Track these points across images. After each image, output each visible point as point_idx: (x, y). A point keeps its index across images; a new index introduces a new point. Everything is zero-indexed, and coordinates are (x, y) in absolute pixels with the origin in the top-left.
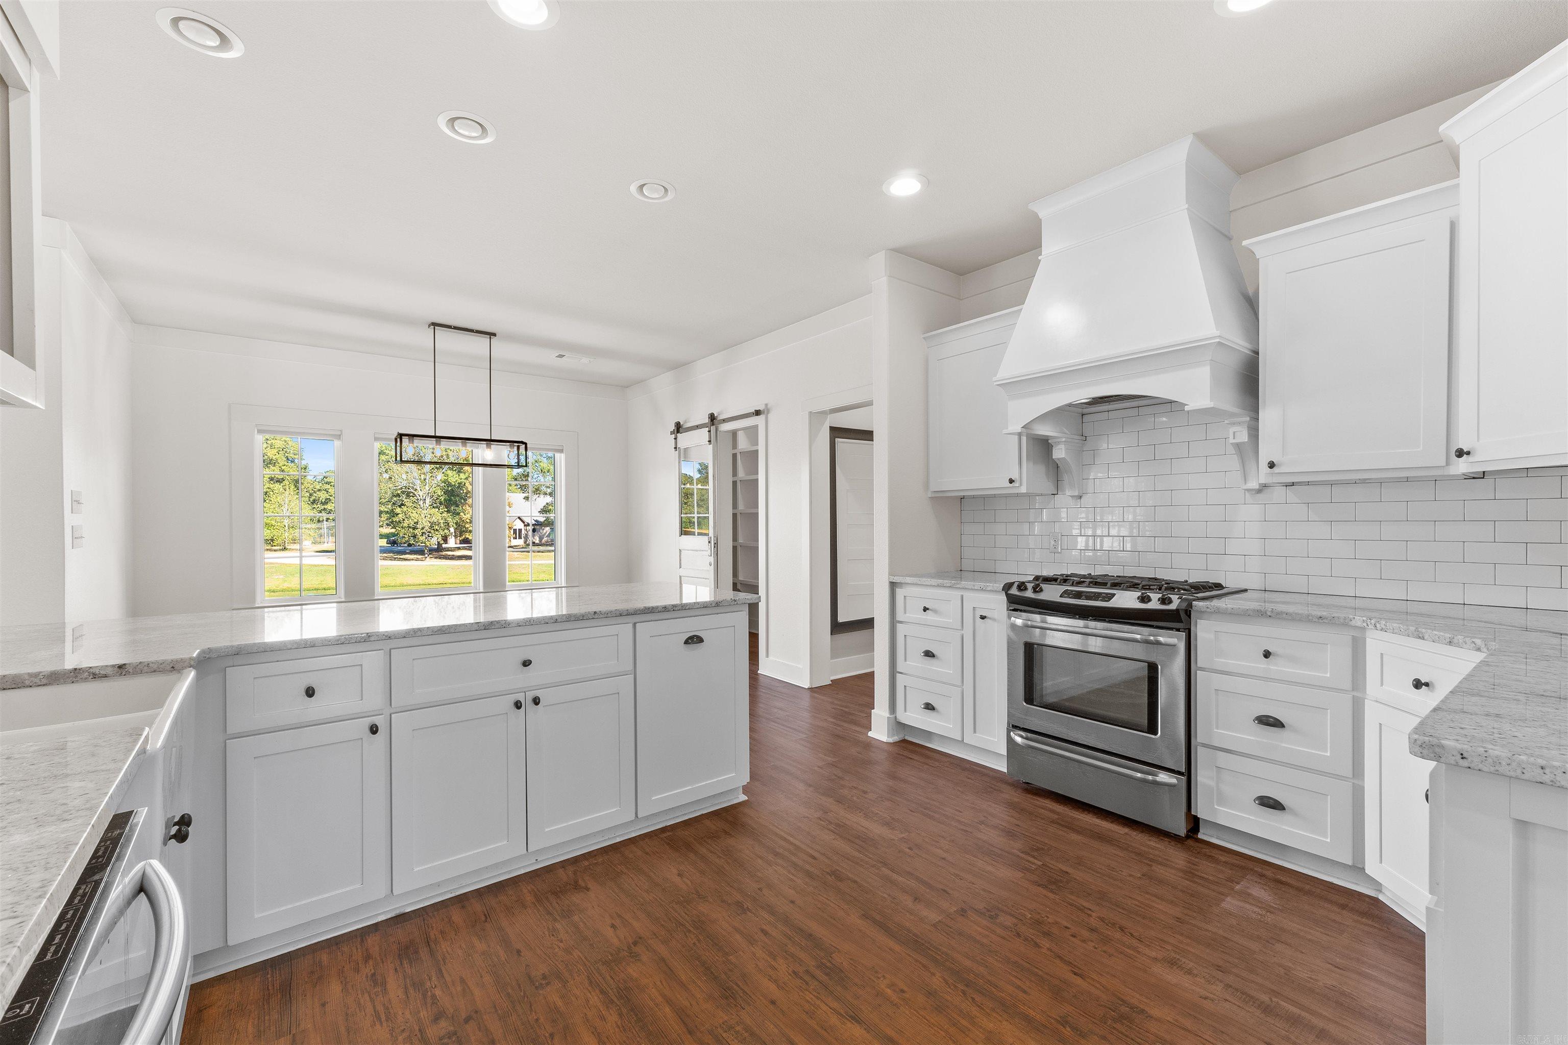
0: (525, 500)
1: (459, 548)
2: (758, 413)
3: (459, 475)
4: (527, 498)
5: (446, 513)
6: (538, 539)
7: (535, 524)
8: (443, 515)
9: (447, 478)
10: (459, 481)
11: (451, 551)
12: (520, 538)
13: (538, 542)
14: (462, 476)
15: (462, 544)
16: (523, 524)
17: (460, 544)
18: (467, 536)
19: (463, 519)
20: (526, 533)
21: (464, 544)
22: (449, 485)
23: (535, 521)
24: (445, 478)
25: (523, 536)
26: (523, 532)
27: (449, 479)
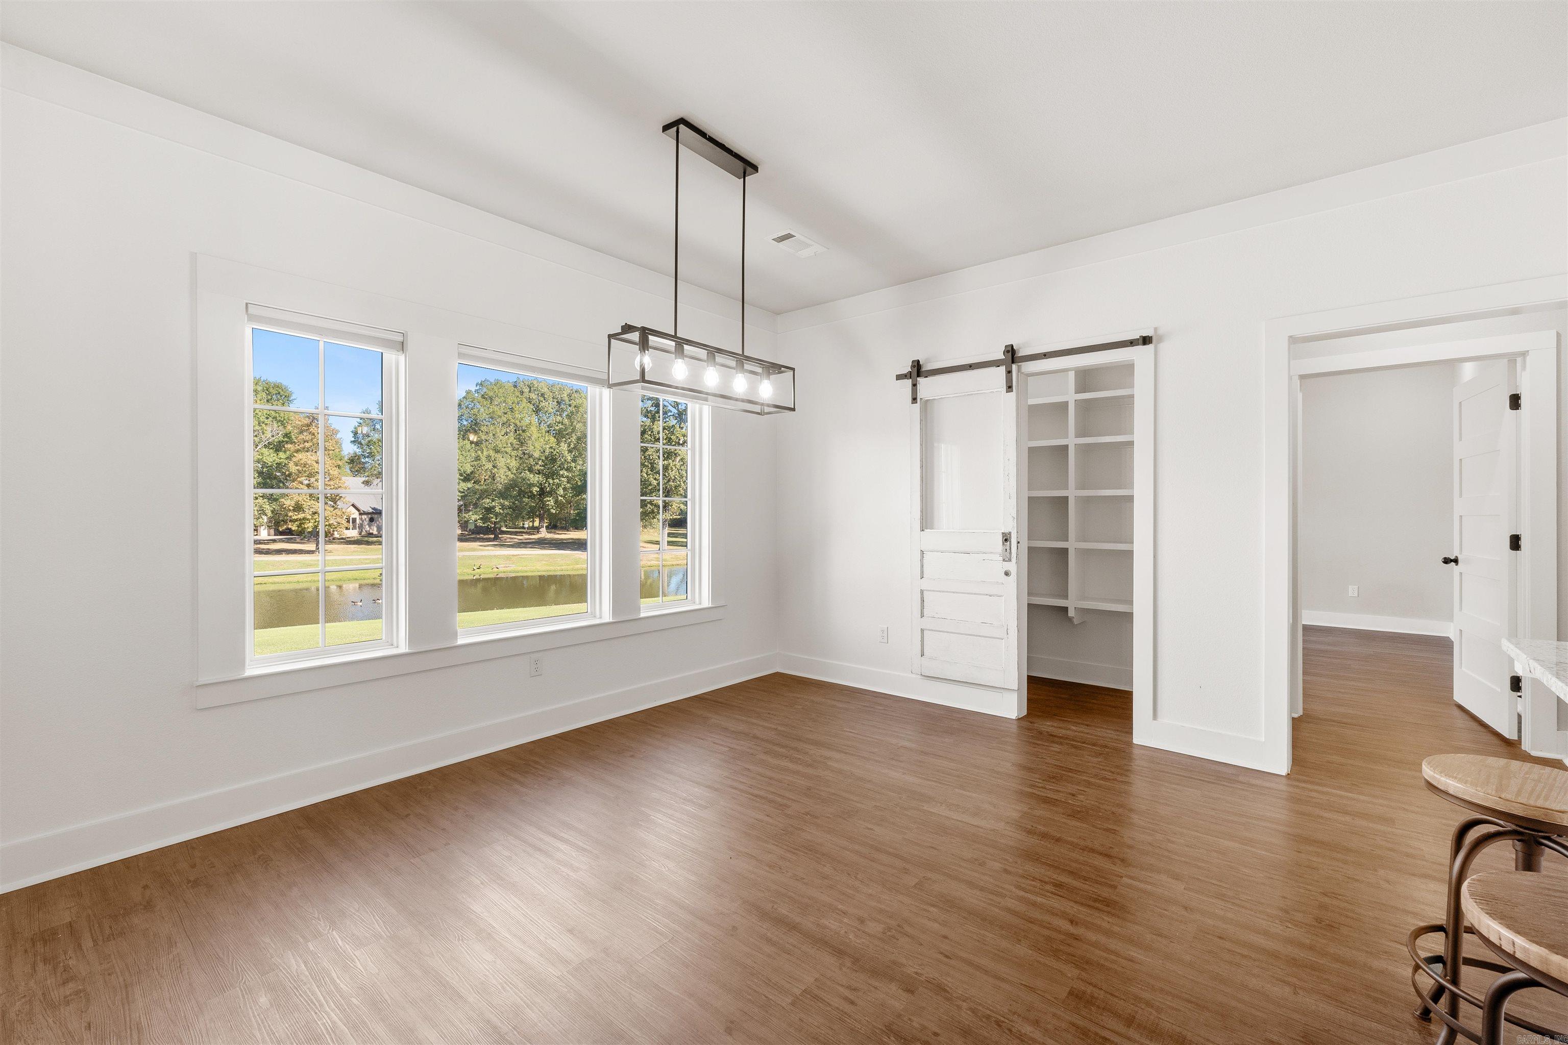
0: (363, 485)
1: (274, 541)
2: (1146, 340)
3: (278, 455)
4: (367, 483)
5: (261, 498)
6: (375, 529)
7: (373, 513)
8: (257, 501)
9: (261, 457)
10: (278, 461)
11: (265, 544)
12: (354, 528)
13: (376, 533)
14: (282, 455)
15: (278, 535)
16: (357, 513)
17: (275, 535)
18: (290, 526)
19: (285, 506)
20: (361, 522)
21: (280, 535)
22: (264, 465)
23: (372, 509)
24: (259, 457)
25: (357, 526)
26: (358, 521)
27: (264, 458)
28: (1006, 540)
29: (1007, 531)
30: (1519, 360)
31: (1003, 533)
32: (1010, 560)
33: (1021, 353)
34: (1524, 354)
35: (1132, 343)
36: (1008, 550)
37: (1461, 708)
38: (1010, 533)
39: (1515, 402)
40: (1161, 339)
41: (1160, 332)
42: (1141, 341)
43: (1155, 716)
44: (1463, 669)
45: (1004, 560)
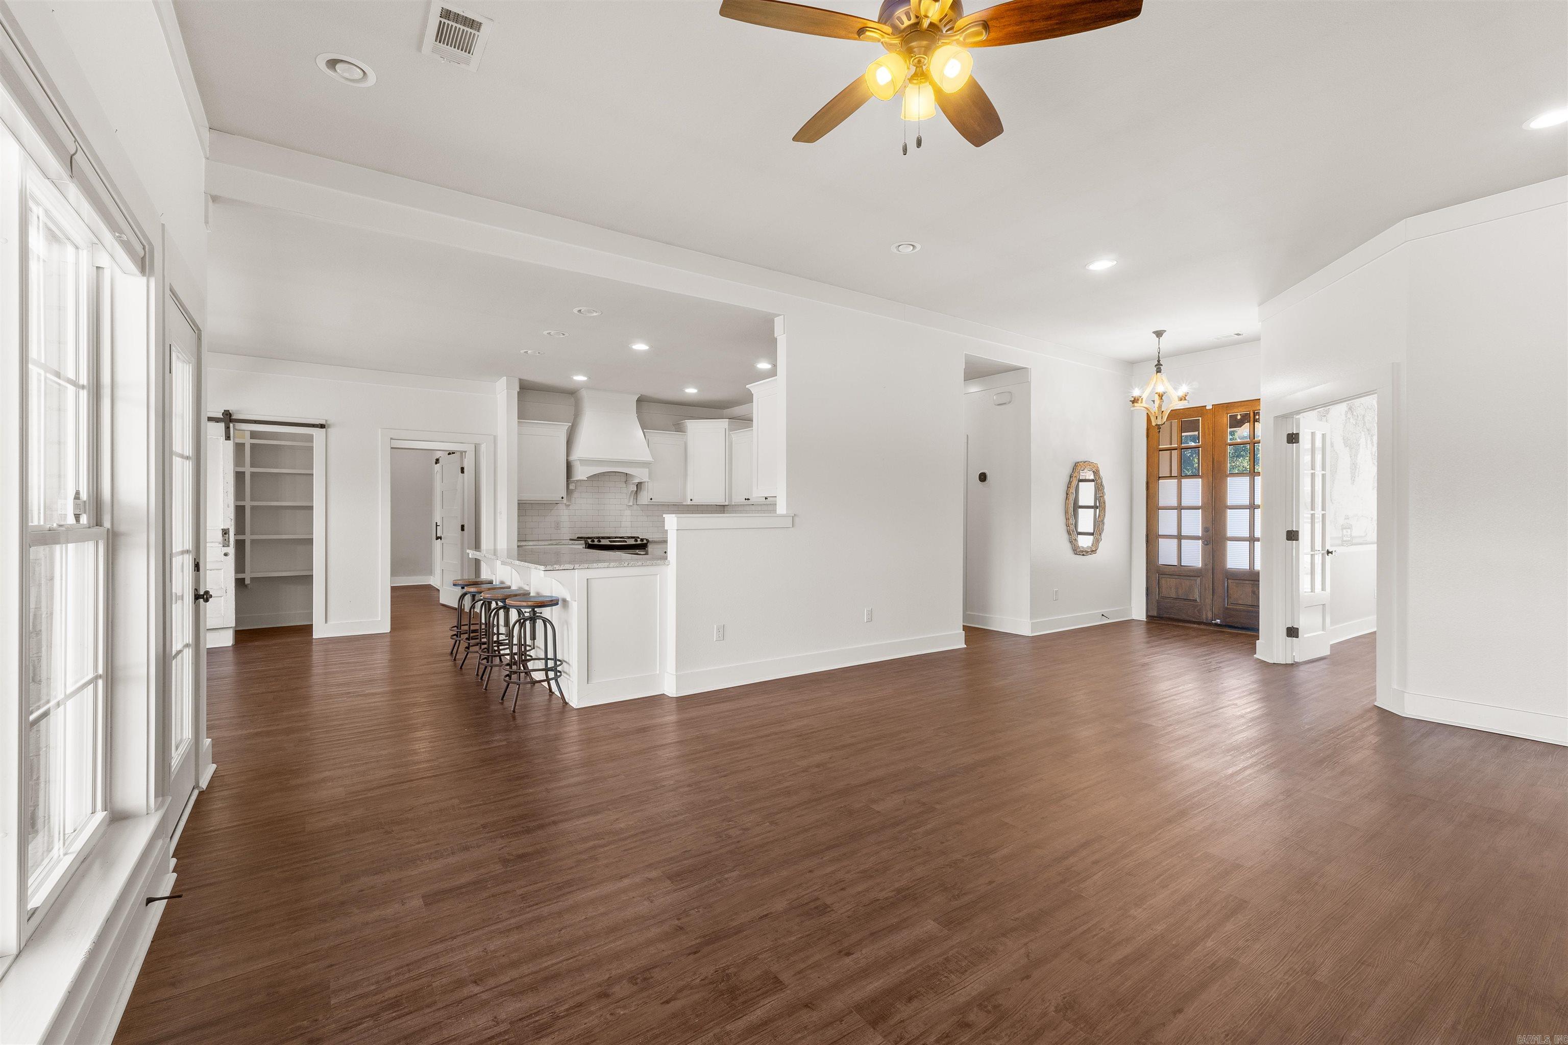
2: (322, 426)
28: (225, 534)
29: (226, 528)
30: (464, 453)
31: (222, 529)
32: (228, 546)
33: (234, 417)
34: (465, 452)
35: (314, 426)
36: (227, 540)
37: (443, 605)
38: (228, 529)
39: (462, 470)
40: (329, 426)
41: (329, 423)
42: (319, 426)
43: (326, 622)
44: (444, 587)
45: (223, 546)
